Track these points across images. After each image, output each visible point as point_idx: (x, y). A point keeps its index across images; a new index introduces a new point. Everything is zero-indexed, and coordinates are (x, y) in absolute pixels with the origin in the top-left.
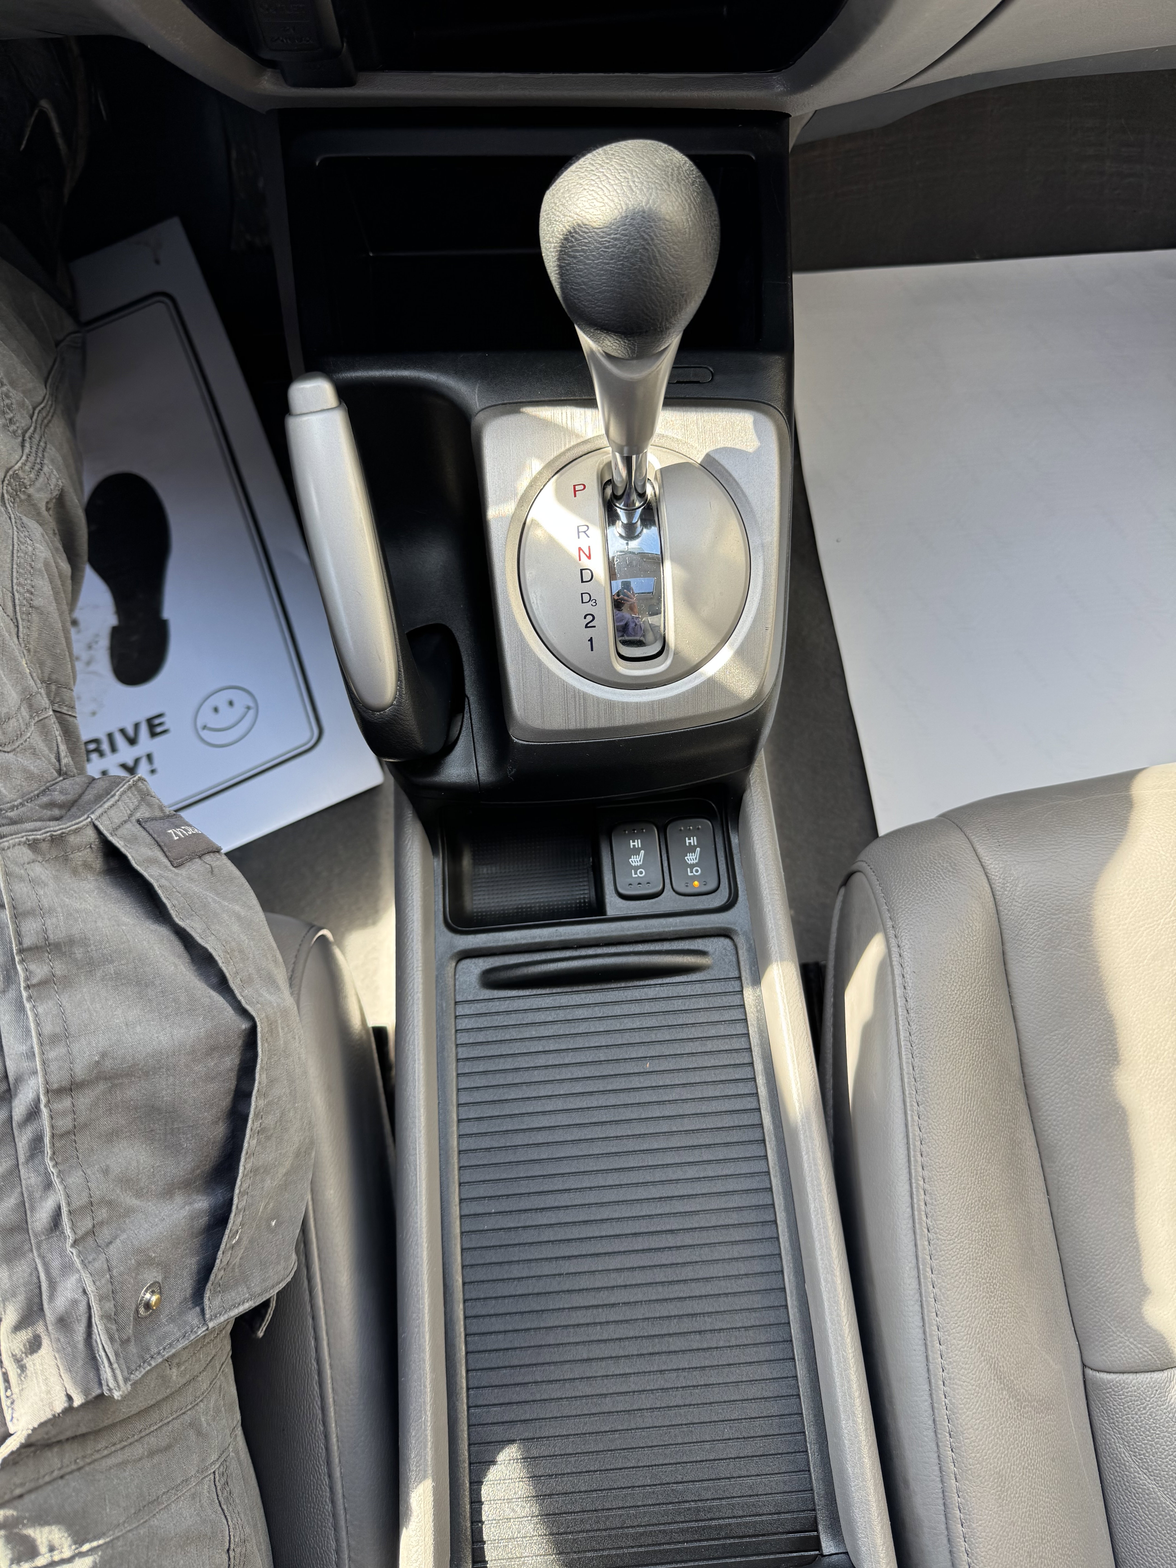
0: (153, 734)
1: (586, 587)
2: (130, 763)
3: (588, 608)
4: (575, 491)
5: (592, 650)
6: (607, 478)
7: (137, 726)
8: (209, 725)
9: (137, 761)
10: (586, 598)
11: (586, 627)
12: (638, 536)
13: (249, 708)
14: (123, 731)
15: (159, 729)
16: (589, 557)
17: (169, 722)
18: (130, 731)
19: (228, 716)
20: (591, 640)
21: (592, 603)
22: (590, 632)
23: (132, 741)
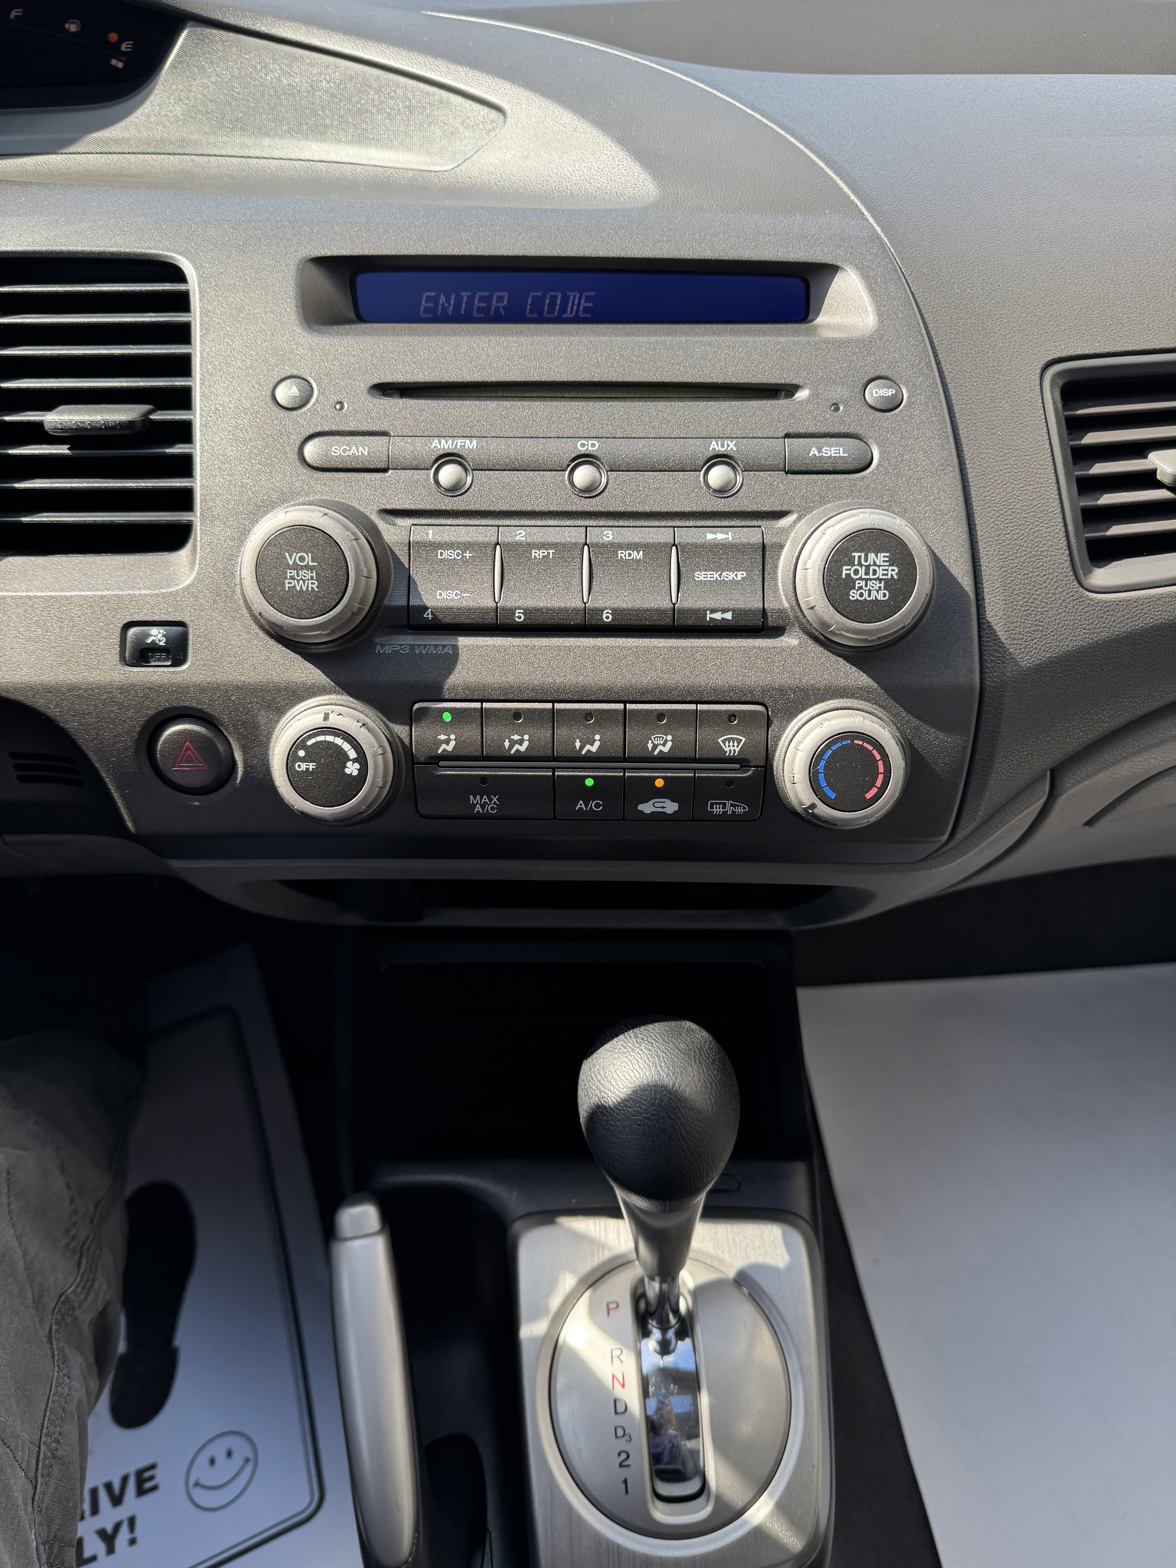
0: (141, 1492)
1: (620, 1420)
2: (109, 1529)
3: (622, 1445)
4: (608, 1310)
5: (627, 1492)
6: (640, 1291)
7: (125, 1480)
8: (203, 1482)
9: (117, 1527)
10: (620, 1432)
11: (621, 1465)
12: (673, 1351)
13: (247, 1460)
14: (109, 1486)
15: (148, 1485)
16: (623, 1386)
17: (160, 1476)
18: (117, 1487)
19: (225, 1469)
20: (625, 1481)
21: (627, 1438)
22: (624, 1473)
23: (117, 1500)
